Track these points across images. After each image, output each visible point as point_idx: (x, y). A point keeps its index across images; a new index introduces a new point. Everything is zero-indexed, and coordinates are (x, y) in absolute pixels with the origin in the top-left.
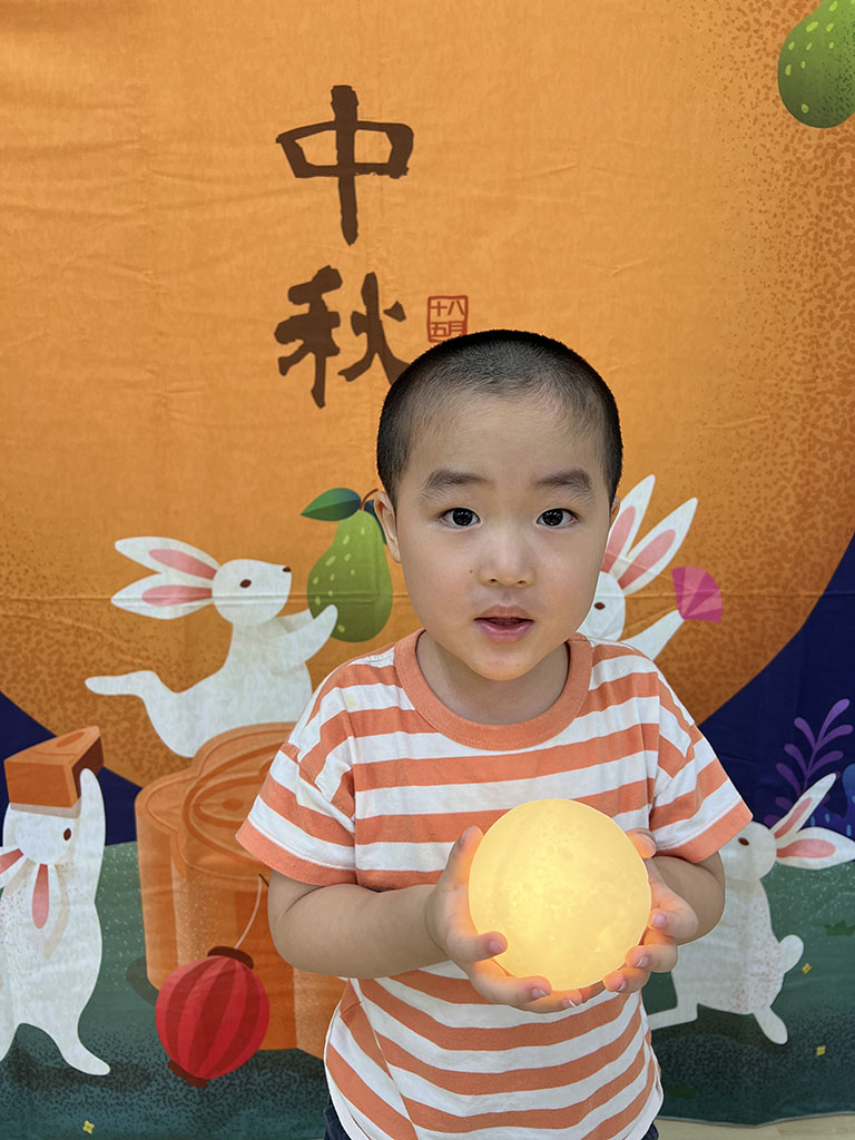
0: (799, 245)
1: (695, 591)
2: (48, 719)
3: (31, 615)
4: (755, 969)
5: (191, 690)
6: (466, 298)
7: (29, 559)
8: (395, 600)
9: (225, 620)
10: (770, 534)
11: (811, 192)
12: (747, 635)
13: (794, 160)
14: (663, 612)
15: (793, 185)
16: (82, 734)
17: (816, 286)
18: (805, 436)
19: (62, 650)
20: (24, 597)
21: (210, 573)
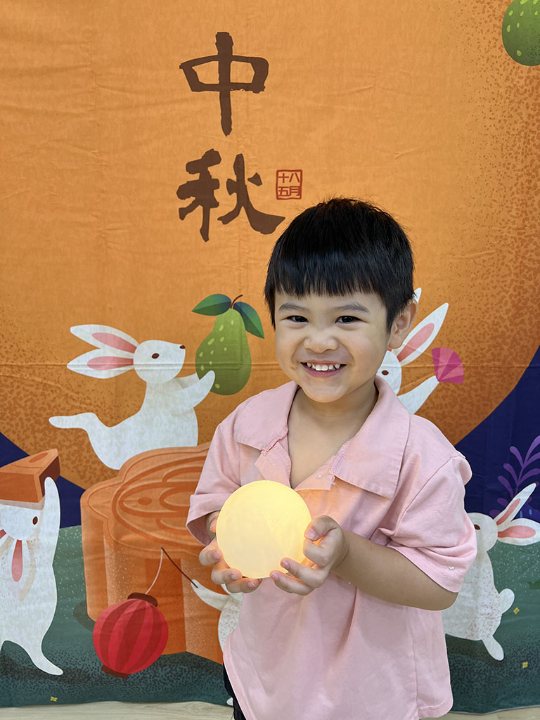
0: (515, 141)
1: (446, 364)
2: (24, 444)
3: (13, 375)
4: (483, 611)
5: (118, 425)
6: (301, 171)
7: (13, 338)
8: (252, 367)
9: (141, 379)
10: (495, 327)
11: (523, 107)
12: (479, 392)
13: (512, 86)
14: (425, 377)
15: (511, 102)
16: (47, 454)
17: (526, 167)
18: (518, 264)
19: (34, 398)
20: (9, 363)
21: (132, 349)
